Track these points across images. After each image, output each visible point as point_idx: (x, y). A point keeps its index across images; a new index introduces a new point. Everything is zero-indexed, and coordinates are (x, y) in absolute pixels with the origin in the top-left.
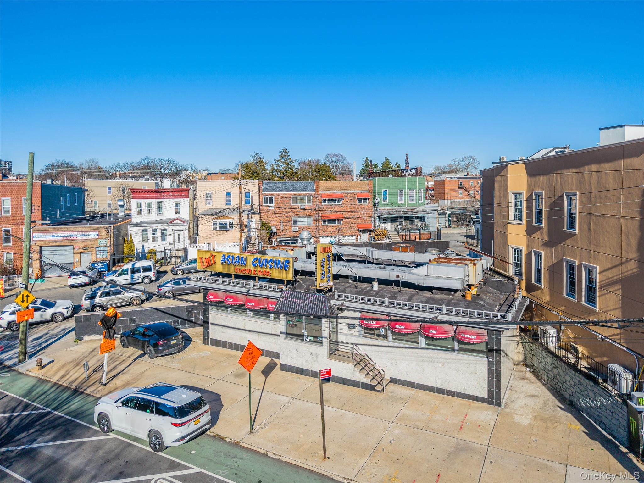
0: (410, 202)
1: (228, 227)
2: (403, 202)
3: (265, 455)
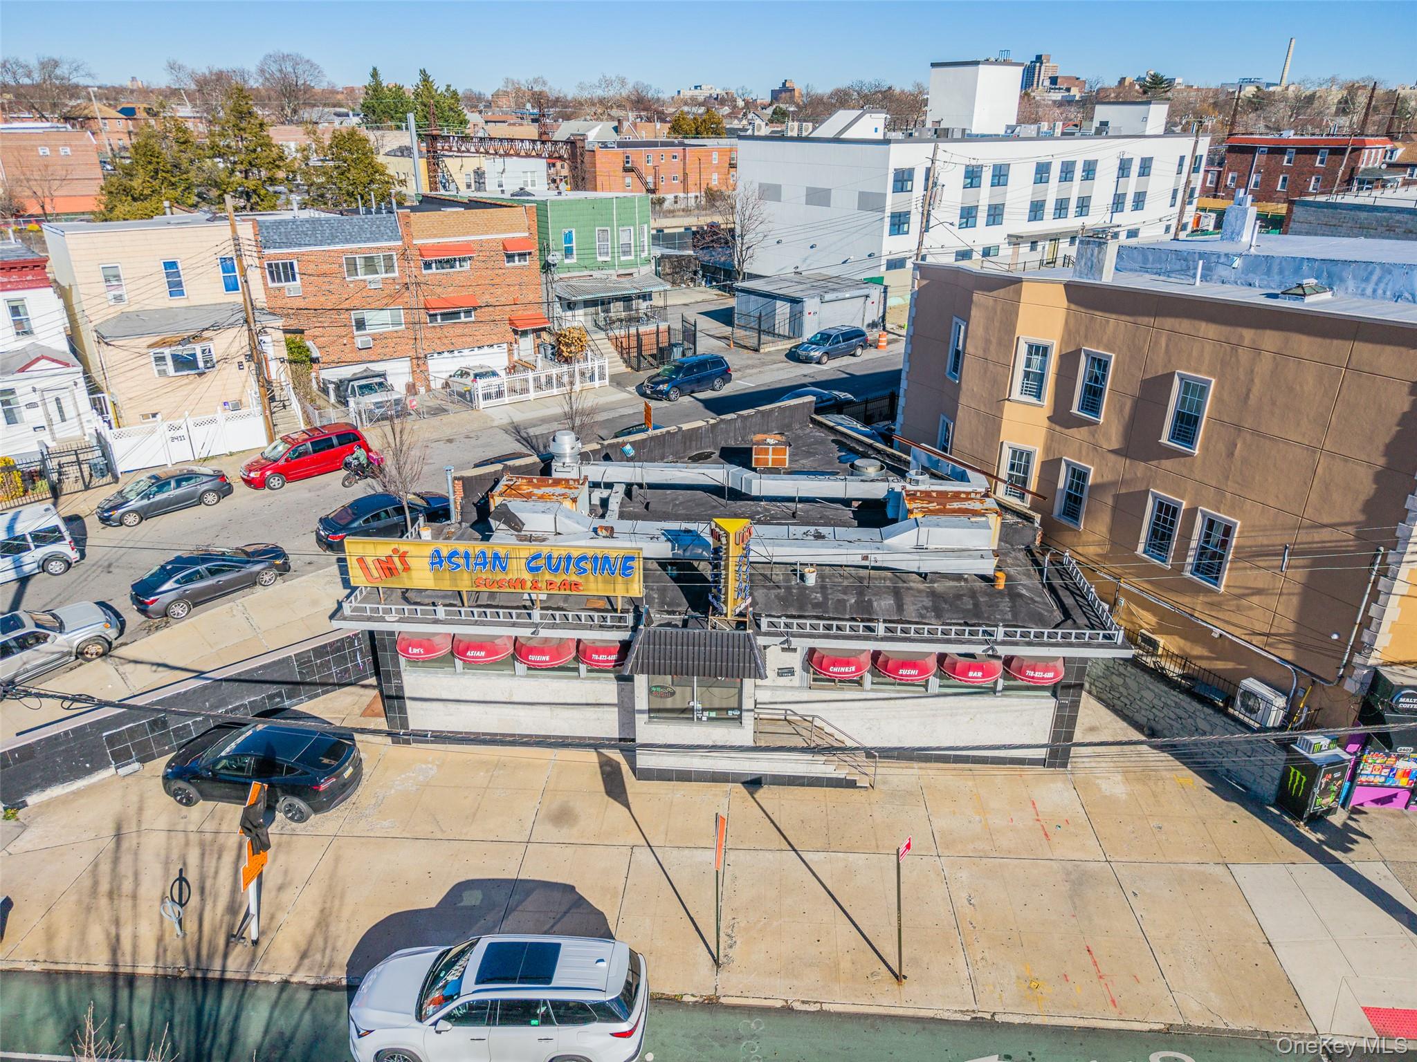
0: (623, 258)
1: (201, 364)
2: (608, 259)
3: (788, 1010)
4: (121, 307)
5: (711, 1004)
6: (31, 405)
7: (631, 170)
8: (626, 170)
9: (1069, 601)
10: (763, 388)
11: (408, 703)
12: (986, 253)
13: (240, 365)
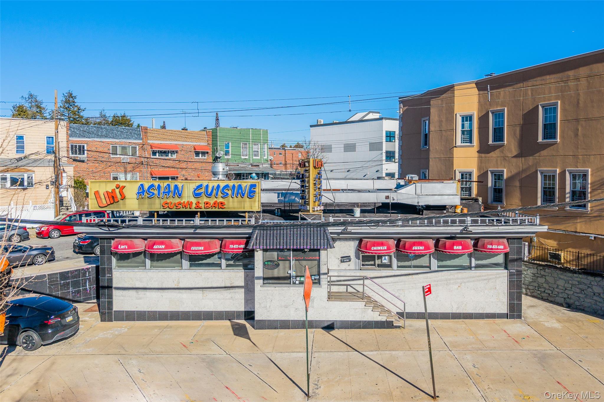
0: (254, 158)
1: (26, 184)
2: (247, 157)
11: (115, 292)
13: (47, 187)
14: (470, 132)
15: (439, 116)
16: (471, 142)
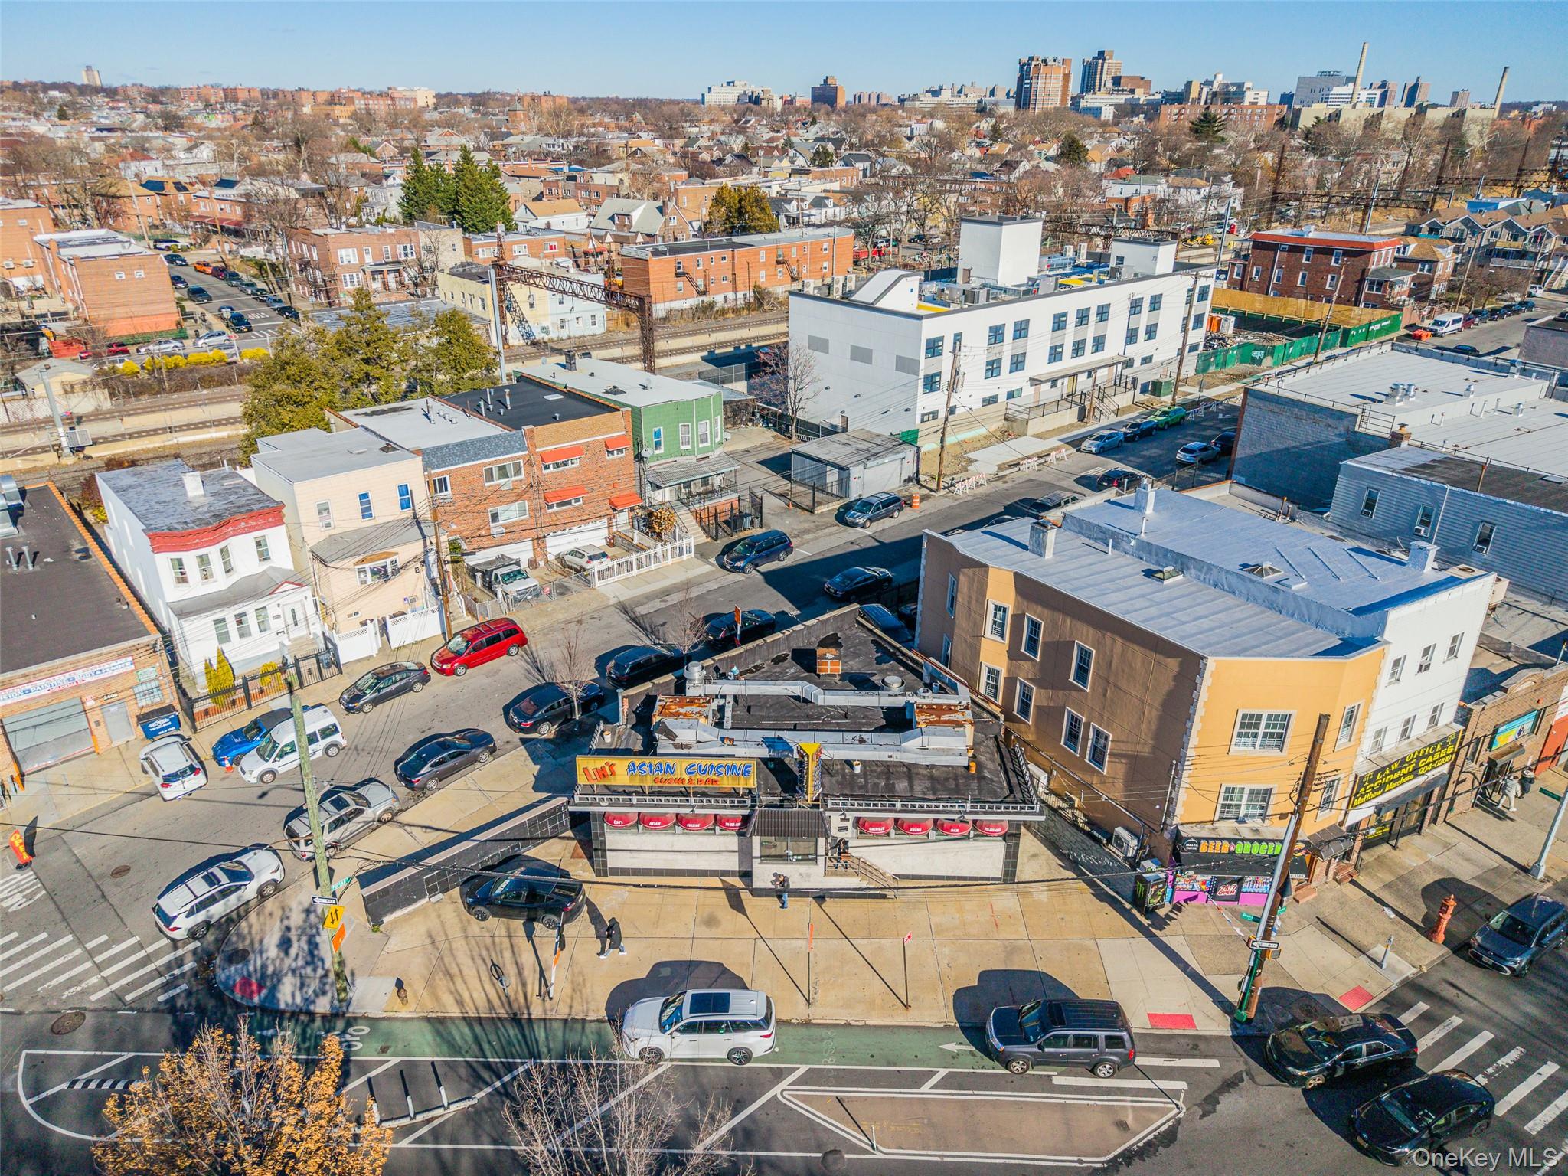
0: (701, 446)
1: (390, 572)
2: (689, 447)
3: (847, 1025)
4: (331, 532)
5: (807, 1024)
6: (277, 617)
7: (684, 274)
8: (677, 275)
9: (1014, 780)
10: (818, 558)
11: (608, 853)
12: (1010, 395)
13: (417, 570)
14: (1003, 626)
15: (969, 589)
16: (1002, 636)
